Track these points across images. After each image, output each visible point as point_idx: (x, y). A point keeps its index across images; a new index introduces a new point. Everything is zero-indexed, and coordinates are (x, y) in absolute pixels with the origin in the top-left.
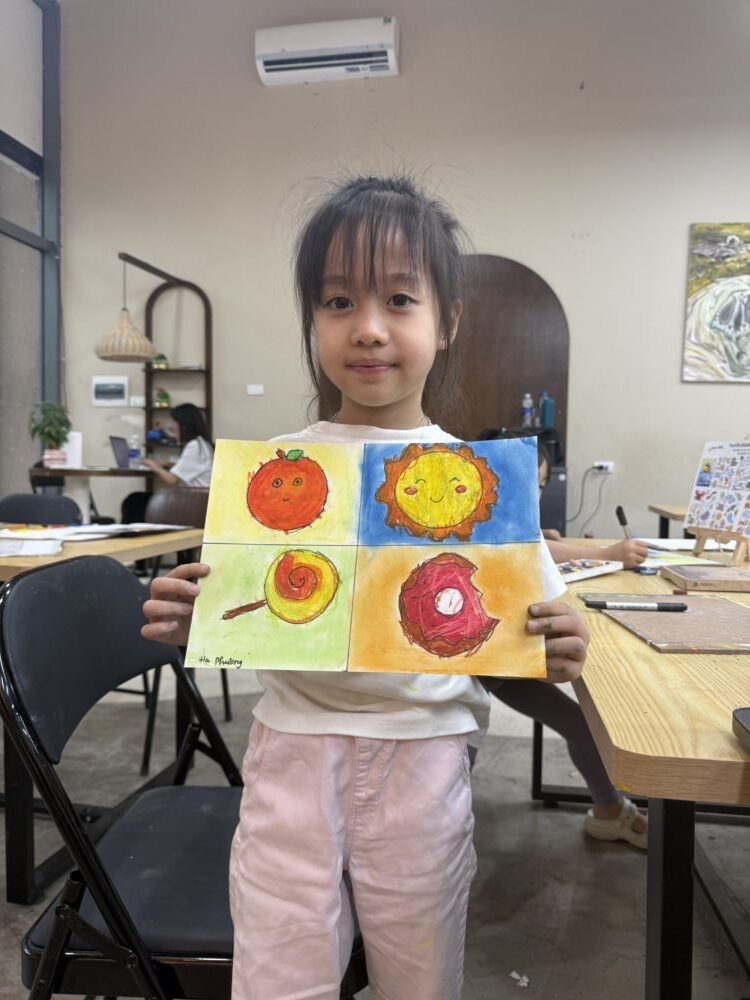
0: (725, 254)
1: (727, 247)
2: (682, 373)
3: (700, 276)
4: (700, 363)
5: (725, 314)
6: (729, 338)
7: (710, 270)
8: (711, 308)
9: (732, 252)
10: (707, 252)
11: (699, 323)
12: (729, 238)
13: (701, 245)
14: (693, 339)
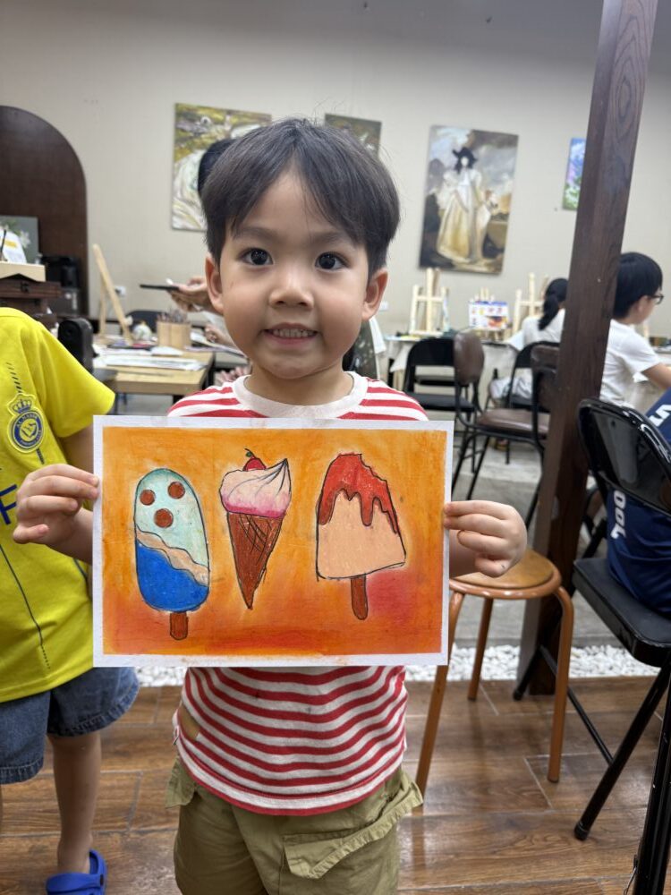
2: (171, 221)
3: (183, 146)
4: (184, 214)
12: (204, 119)
13: (182, 121)
14: (179, 195)
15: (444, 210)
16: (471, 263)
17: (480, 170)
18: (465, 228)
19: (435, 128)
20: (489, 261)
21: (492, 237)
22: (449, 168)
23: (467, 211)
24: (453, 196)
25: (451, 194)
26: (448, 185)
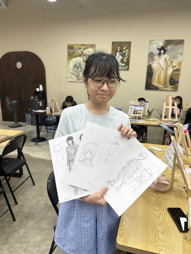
3: (70, 57)
4: (71, 77)
7: (72, 56)
13: (70, 50)
14: (69, 72)
15: (154, 69)
16: (165, 87)
17: (168, 54)
18: (162, 75)
19: (151, 41)
20: (172, 86)
21: (174, 78)
22: (156, 54)
23: (163, 69)
24: (158, 64)
25: (157, 64)
26: (156, 61)
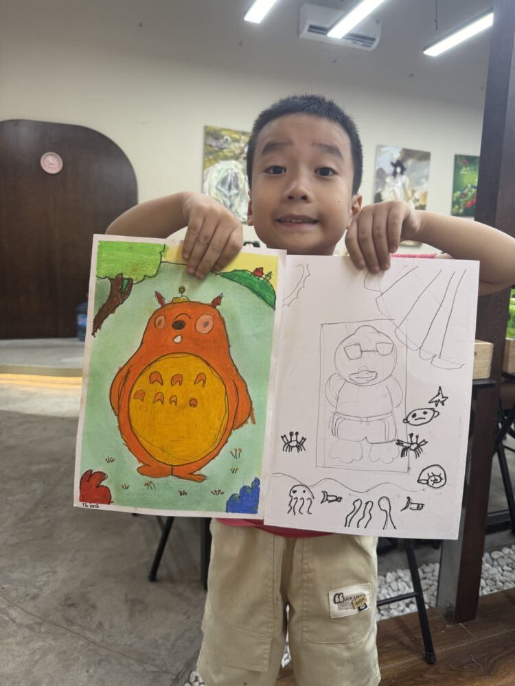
0: (223, 147)
1: (224, 143)
3: (210, 158)
5: (223, 182)
6: (225, 196)
8: (216, 178)
9: (226, 146)
10: (214, 144)
11: (210, 186)
13: (210, 139)
17: (408, 176)
19: (379, 147)
22: (389, 175)
24: (392, 194)
